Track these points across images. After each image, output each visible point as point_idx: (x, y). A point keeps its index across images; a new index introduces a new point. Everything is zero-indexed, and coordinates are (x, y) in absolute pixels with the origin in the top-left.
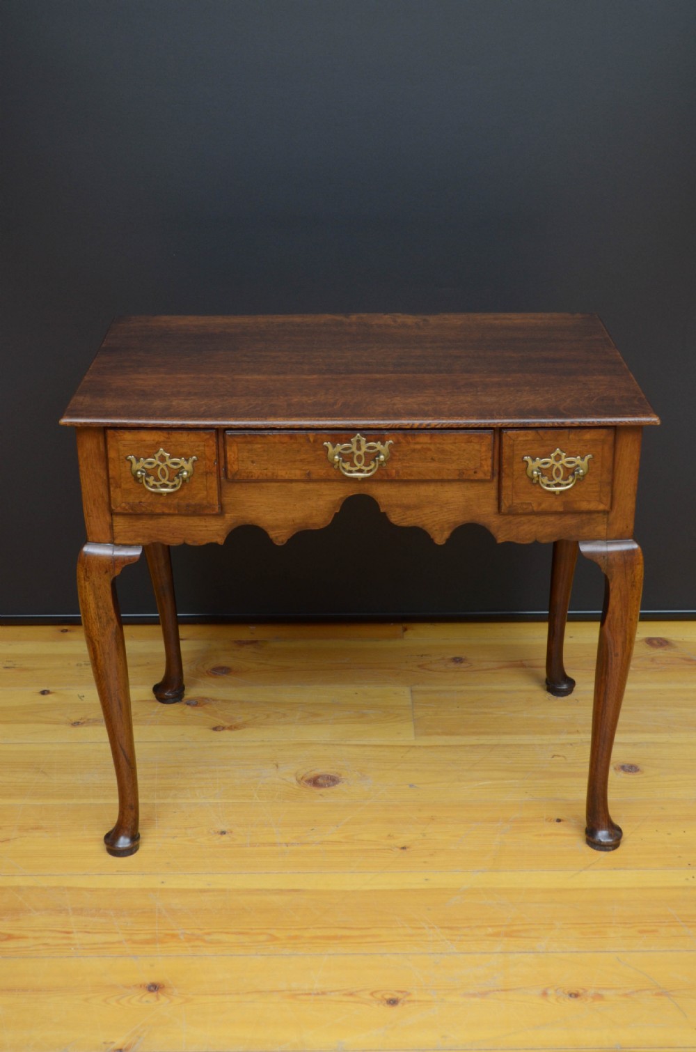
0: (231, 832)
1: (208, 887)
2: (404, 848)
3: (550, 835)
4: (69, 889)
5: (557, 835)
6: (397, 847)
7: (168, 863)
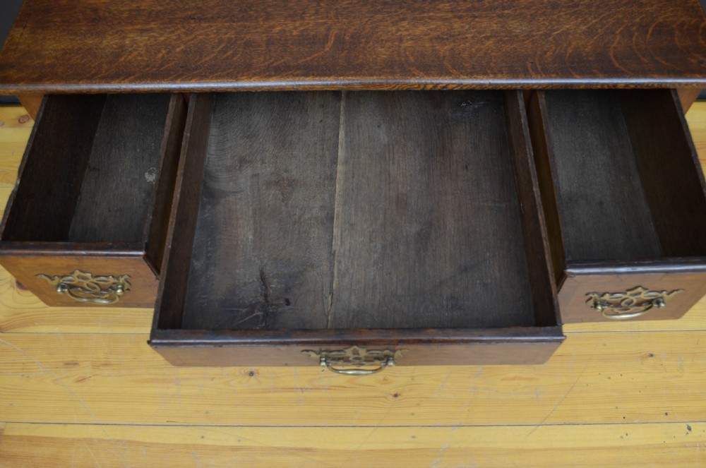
0: (258, 373)
1: (238, 444)
2: (396, 396)
3: (514, 379)
4: (130, 442)
5: (520, 378)
6: (390, 394)
7: (207, 413)
